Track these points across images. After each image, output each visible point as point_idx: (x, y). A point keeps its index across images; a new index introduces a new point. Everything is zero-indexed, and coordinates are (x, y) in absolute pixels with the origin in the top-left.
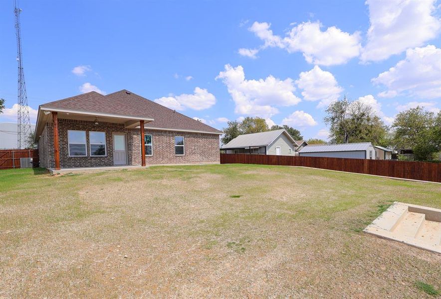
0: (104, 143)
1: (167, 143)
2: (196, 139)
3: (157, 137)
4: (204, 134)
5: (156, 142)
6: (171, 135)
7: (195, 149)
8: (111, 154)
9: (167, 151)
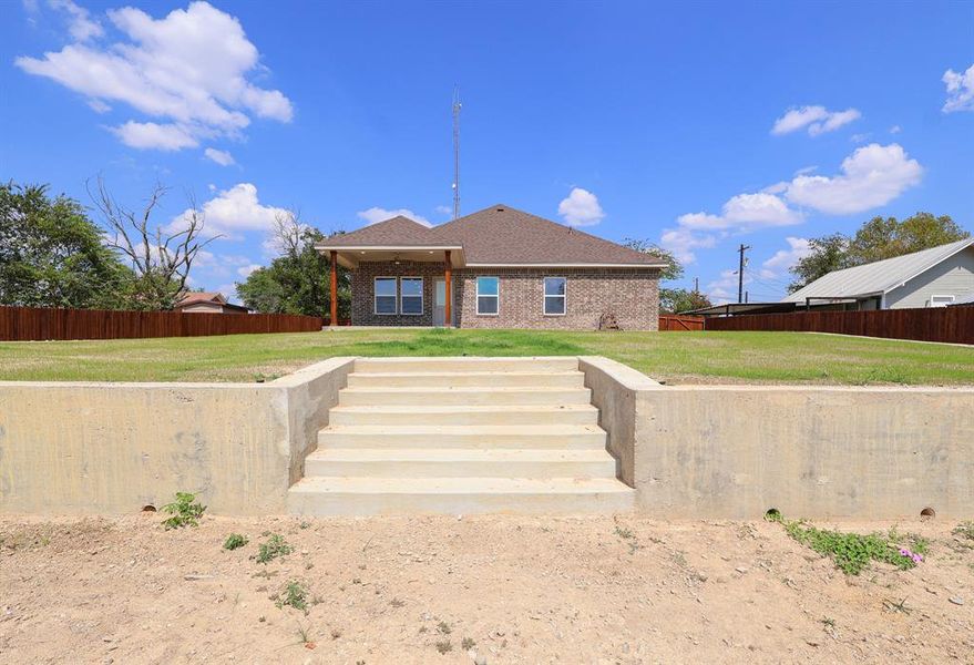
0: (420, 294)
1: (526, 291)
2: (593, 282)
3: (507, 281)
4: (614, 270)
5: (506, 290)
6: (536, 275)
7: (589, 302)
8: (429, 311)
9: (526, 307)
